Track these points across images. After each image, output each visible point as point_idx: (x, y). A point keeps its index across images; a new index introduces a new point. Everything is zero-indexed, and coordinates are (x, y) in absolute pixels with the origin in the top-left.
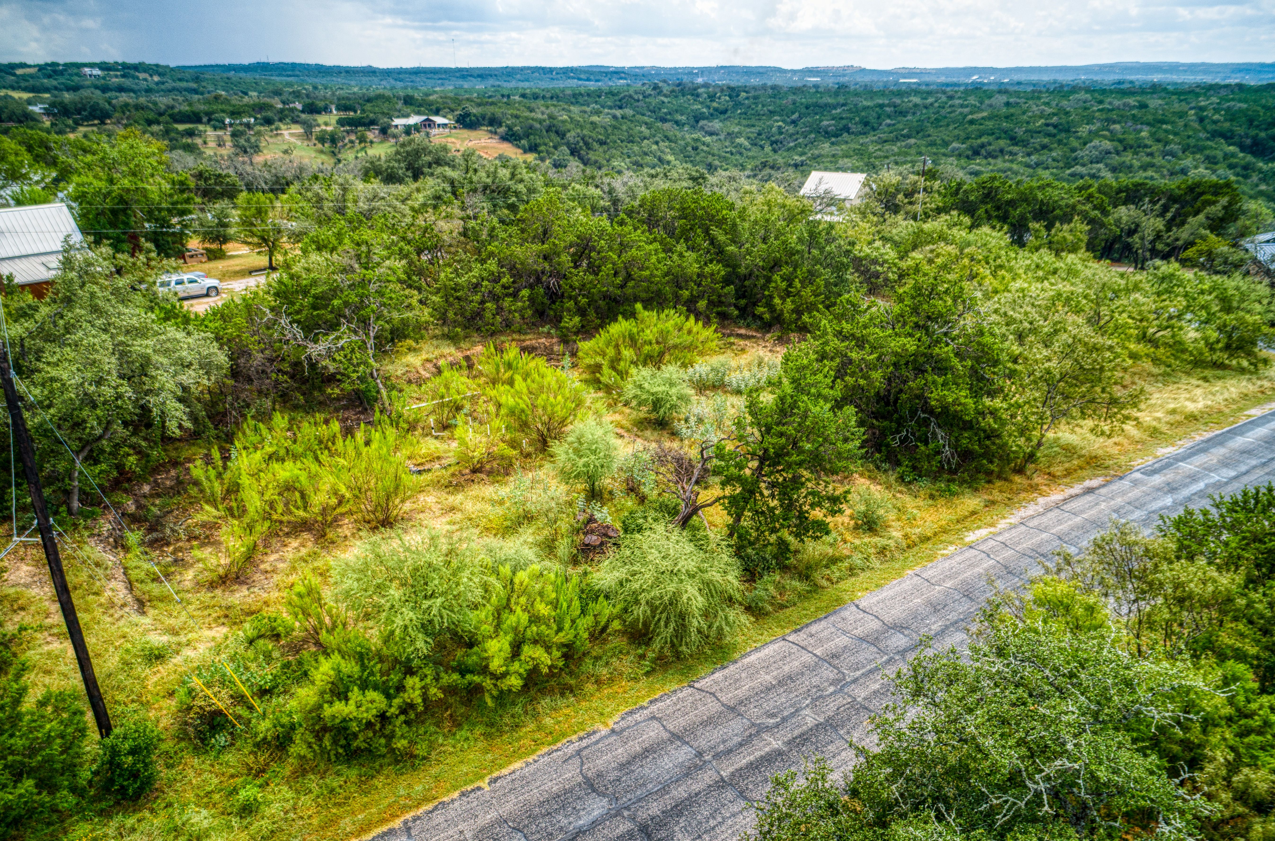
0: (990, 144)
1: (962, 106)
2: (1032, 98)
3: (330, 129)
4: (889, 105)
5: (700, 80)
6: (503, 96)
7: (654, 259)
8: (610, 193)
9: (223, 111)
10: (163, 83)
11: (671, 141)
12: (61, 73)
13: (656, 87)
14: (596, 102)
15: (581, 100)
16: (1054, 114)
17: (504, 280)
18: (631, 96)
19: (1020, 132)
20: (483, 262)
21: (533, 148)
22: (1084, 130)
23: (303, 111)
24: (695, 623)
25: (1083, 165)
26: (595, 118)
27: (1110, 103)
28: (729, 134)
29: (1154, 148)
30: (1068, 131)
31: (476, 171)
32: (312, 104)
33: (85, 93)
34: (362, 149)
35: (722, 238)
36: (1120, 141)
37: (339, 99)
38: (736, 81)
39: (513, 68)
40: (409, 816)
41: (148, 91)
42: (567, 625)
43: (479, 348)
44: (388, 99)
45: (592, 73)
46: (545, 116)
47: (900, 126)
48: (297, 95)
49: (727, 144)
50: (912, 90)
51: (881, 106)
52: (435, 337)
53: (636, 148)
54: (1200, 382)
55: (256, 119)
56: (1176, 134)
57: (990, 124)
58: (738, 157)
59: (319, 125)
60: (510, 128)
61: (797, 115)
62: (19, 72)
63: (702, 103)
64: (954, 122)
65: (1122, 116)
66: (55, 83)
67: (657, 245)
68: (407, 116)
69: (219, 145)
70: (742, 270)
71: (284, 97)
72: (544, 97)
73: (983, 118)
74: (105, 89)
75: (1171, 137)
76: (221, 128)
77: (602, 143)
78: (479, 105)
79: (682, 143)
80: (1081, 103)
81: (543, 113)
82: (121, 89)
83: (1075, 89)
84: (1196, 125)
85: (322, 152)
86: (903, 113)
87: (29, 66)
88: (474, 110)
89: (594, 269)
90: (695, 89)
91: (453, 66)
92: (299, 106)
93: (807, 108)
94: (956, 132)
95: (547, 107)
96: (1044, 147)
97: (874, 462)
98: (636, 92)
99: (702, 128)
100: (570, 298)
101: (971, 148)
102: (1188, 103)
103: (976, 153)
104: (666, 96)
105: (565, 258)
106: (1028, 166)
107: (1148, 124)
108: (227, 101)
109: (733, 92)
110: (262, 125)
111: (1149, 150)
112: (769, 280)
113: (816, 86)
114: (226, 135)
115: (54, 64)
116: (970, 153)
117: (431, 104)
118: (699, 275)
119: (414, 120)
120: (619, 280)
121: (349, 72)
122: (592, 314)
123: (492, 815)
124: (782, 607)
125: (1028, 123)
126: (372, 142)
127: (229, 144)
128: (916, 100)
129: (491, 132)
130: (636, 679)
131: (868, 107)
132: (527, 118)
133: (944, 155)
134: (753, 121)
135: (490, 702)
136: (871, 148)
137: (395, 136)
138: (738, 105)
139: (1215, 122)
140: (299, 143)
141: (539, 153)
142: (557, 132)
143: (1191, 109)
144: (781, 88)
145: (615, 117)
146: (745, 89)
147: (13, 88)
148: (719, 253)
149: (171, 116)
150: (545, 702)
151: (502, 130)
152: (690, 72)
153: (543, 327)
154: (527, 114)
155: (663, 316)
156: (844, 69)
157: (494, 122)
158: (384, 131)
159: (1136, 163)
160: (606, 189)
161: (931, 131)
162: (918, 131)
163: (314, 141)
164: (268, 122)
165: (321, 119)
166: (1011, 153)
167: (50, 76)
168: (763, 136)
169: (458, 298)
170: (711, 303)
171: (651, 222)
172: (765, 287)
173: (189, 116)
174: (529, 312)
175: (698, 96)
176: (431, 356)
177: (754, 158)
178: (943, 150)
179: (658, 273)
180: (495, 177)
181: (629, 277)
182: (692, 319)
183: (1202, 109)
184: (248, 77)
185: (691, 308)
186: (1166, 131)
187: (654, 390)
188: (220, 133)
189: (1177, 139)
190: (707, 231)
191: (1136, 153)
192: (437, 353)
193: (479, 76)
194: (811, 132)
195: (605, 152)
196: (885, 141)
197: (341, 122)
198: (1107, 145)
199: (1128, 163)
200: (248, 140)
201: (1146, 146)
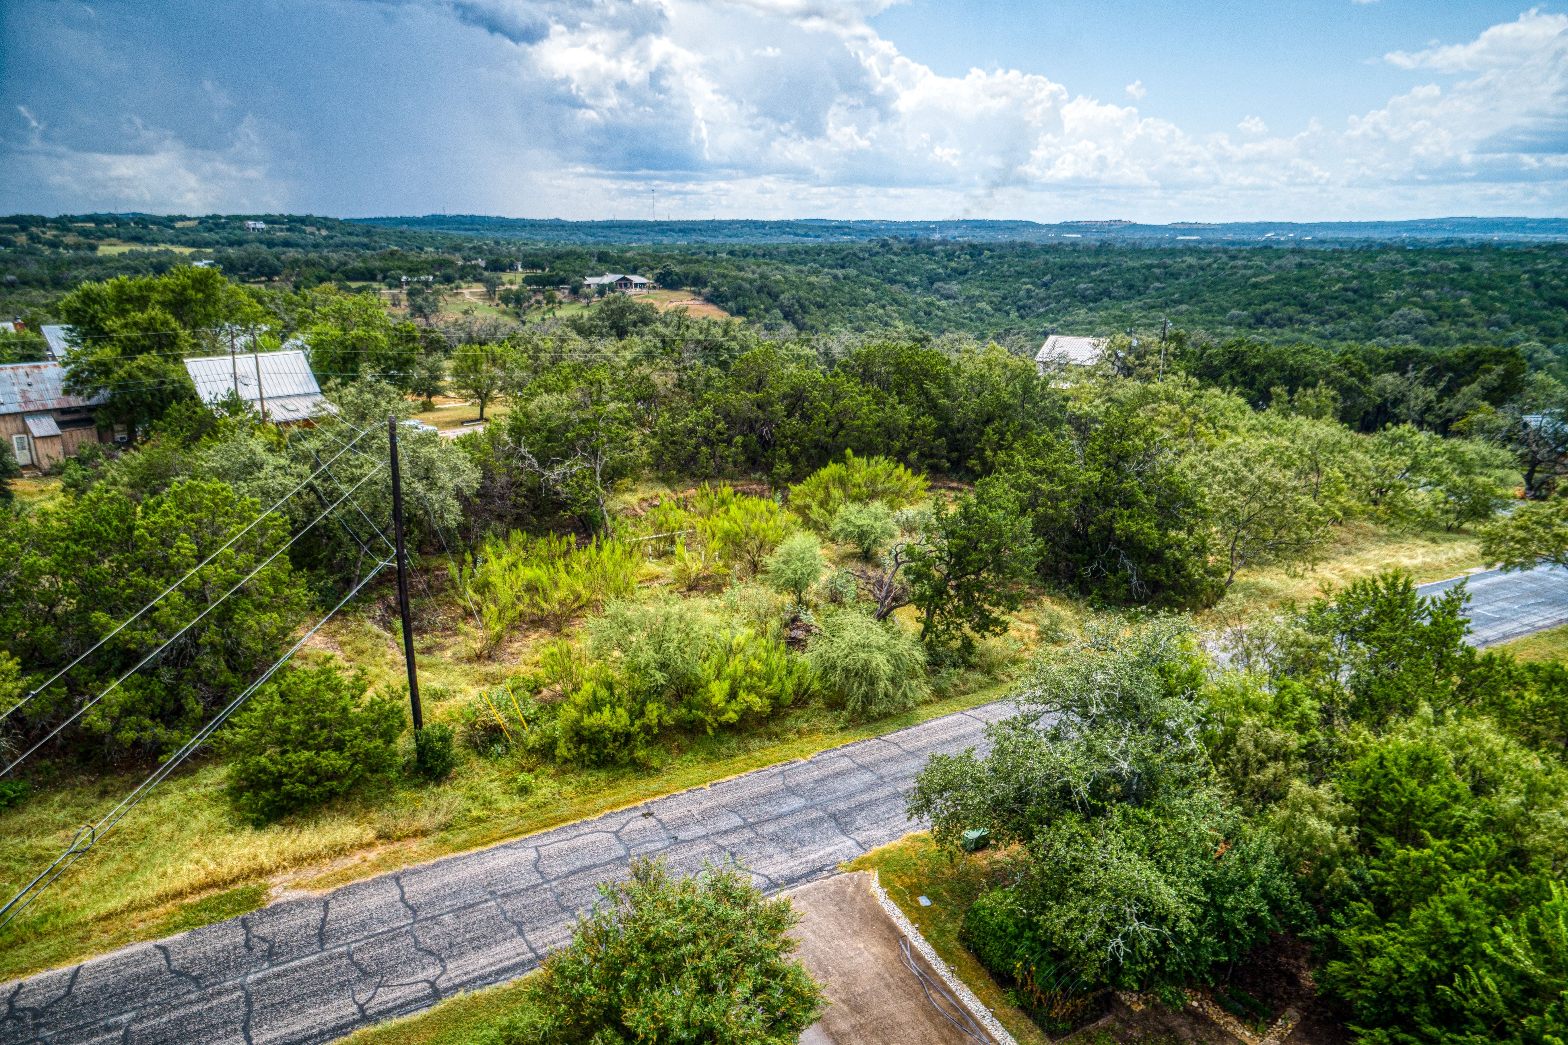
0: (1276, 311)
1: (1245, 267)
2: (1331, 259)
3: (515, 288)
4: (1158, 266)
5: (937, 236)
6: (708, 253)
7: (865, 409)
8: (826, 354)
9: (400, 268)
10: (332, 238)
11: (900, 305)
12: (223, 227)
13: (884, 244)
14: (815, 261)
15: (797, 258)
16: (1355, 278)
17: (719, 426)
18: (855, 254)
19: (1312, 297)
20: (699, 409)
21: (740, 311)
22: (1390, 295)
23: (486, 269)
24: (883, 685)
25: (1388, 336)
26: (813, 279)
27: (1425, 266)
28: (968, 298)
29: (1477, 318)
30: (1370, 296)
31: (688, 327)
32: (496, 261)
33: (251, 248)
34: (550, 310)
35: (935, 391)
36: (1435, 309)
37: (525, 256)
38: (980, 238)
39: (720, 222)
40: (649, 800)
41: (316, 246)
42: (775, 680)
43: (692, 491)
44: (580, 256)
45: (811, 228)
46: (756, 276)
47: (1170, 290)
48: (478, 250)
49: (966, 308)
50: (1189, 249)
51: (1149, 267)
52: (650, 480)
53: (859, 312)
54: (1427, 543)
55: (435, 276)
56: (1503, 301)
57: (1277, 288)
58: (978, 324)
59: (503, 284)
60: (716, 288)
61: (1049, 277)
62: (179, 225)
63: (938, 263)
64: (1234, 286)
65: (1438, 280)
66: (216, 237)
67: (869, 397)
68: (601, 274)
69: (394, 305)
70: (955, 423)
71: (466, 253)
72: (755, 255)
73: (1269, 281)
74: (271, 244)
75: (1498, 305)
76: (396, 286)
77: (820, 306)
78: (682, 263)
79: (913, 307)
80: (1389, 266)
81: (754, 273)
82: (287, 244)
83: (1385, 248)
84: (1531, 292)
85: (504, 313)
86: (1175, 276)
87: (189, 219)
88: (676, 269)
89: (806, 417)
90: (931, 247)
91: (651, 219)
92: (482, 263)
93: (1061, 269)
94: (1237, 297)
95: (759, 266)
96: (1341, 315)
97: (1066, 592)
98: (861, 250)
99: (937, 291)
100: (782, 446)
101: (1254, 315)
102: (1522, 266)
103: (1260, 321)
104: (895, 254)
105: (779, 408)
106: (1322, 337)
107: (1470, 290)
108: (404, 258)
109: (975, 250)
110: (441, 283)
111: (1470, 320)
112: (982, 433)
113: (1074, 244)
114: (402, 294)
115: (215, 217)
116: (1252, 321)
117: (628, 261)
118: (910, 427)
119: (609, 278)
120: (830, 429)
121: (534, 225)
122: (803, 461)
123: (713, 803)
124: (964, 693)
125: (1322, 287)
126: (561, 303)
127: (405, 303)
128: (1191, 260)
129: (694, 293)
130: (832, 733)
131: (1134, 268)
132: (736, 278)
133: (1222, 323)
134: (997, 284)
135: (710, 731)
136: (1135, 315)
137: (586, 296)
138: (980, 265)
139: (1554, 288)
140: (480, 303)
141: (748, 316)
142: (769, 294)
143: (1525, 272)
144: (1032, 245)
145: (835, 277)
146: (990, 248)
147: (172, 243)
148: (933, 407)
149: (344, 273)
150: (755, 743)
151: (707, 290)
152: (926, 226)
153: (755, 472)
154: (736, 273)
155: (872, 462)
156: (1111, 223)
157: (697, 282)
158: (575, 291)
159: (1454, 334)
160: (822, 350)
161: (1207, 296)
162: (1192, 296)
163: (497, 301)
164: (448, 280)
165: (506, 277)
166: (1302, 322)
167: (210, 230)
168: (1009, 301)
169: (673, 443)
170: (922, 455)
171: (867, 377)
172: (977, 440)
173: (362, 274)
174: (742, 458)
175: (934, 254)
176: (646, 496)
177: (996, 325)
178: (1219, 318)
179: (870, 423)
180: (708, 334)
181: (841, 426)
182: (902, 467)
183: (1539, 273)
184: (423, 231)
185: (901, 457)
186: (1492, 298)
187: (860, 523)
188: (396, 291)
189: (1505, 308)
190: (920, 387)
191: (1454, 323)
192: (652, 493)
193: (681, 231)
194: (1065, 296)
195: (823, 316)
196: (1153, 307)
197: (527, 281)
198: (1418, 313)
199: (1443, 334)
200: (426, 300)
201: (1466, 315)
